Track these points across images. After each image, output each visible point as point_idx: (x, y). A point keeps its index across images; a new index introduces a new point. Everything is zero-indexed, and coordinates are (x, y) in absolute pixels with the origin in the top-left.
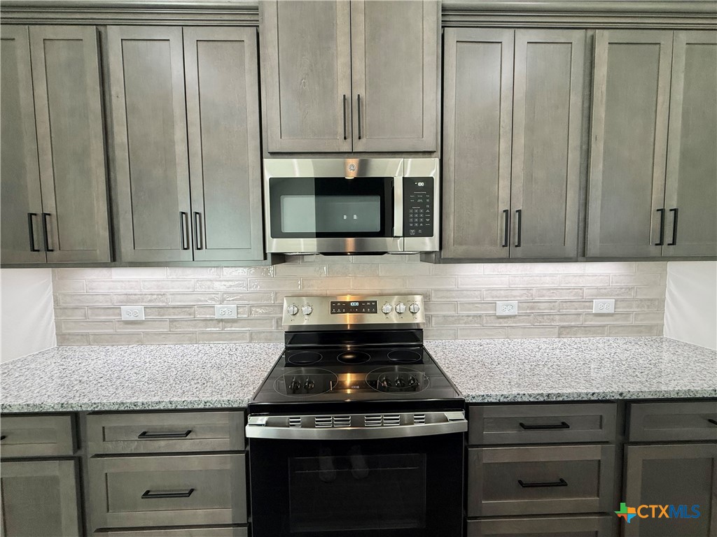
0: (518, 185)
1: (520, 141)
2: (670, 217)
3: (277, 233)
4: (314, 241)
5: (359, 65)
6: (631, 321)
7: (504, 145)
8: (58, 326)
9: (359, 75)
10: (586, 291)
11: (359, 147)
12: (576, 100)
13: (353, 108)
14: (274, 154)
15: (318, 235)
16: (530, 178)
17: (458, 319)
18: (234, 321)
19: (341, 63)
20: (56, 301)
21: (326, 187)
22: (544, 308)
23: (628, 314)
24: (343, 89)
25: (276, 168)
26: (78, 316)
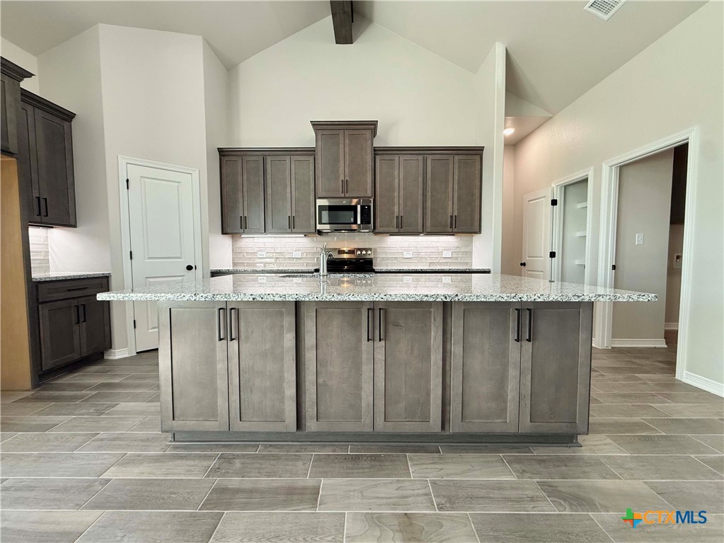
0: (401, 207)
1: (402, 193)
2: (454, 217)
3: (320, 223)
4: (328, 225)
5: (347, 170)
6: (459, 260)
7: (396, 194)
8: (233, 260)
9: (347, 173)
10: (440, 248)
11: (347, 195)
12: (420, 179)
13: (345, 184)
14: (320, 198)
15: (329, 224)
16: (405, 205)
17: (388, 259)
18: (300, 258)
19: (341, 169)
20: (233, 250)
21: (331, 208)
22: (423, 255)
23: (458, 258)
24: (342, 178)
25: (320, 202)
26: (241, 256)
